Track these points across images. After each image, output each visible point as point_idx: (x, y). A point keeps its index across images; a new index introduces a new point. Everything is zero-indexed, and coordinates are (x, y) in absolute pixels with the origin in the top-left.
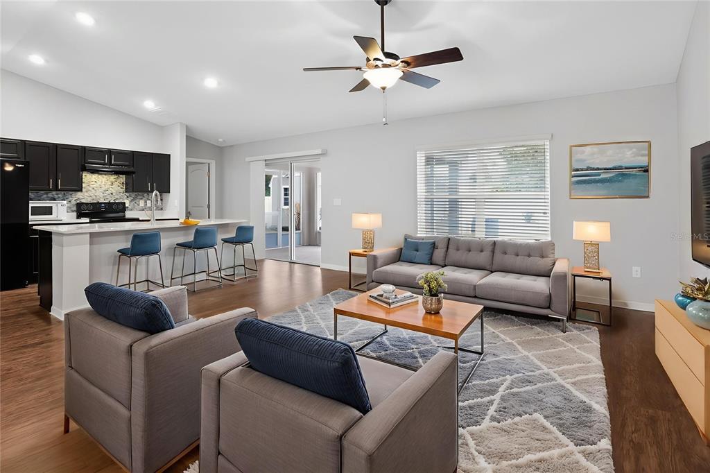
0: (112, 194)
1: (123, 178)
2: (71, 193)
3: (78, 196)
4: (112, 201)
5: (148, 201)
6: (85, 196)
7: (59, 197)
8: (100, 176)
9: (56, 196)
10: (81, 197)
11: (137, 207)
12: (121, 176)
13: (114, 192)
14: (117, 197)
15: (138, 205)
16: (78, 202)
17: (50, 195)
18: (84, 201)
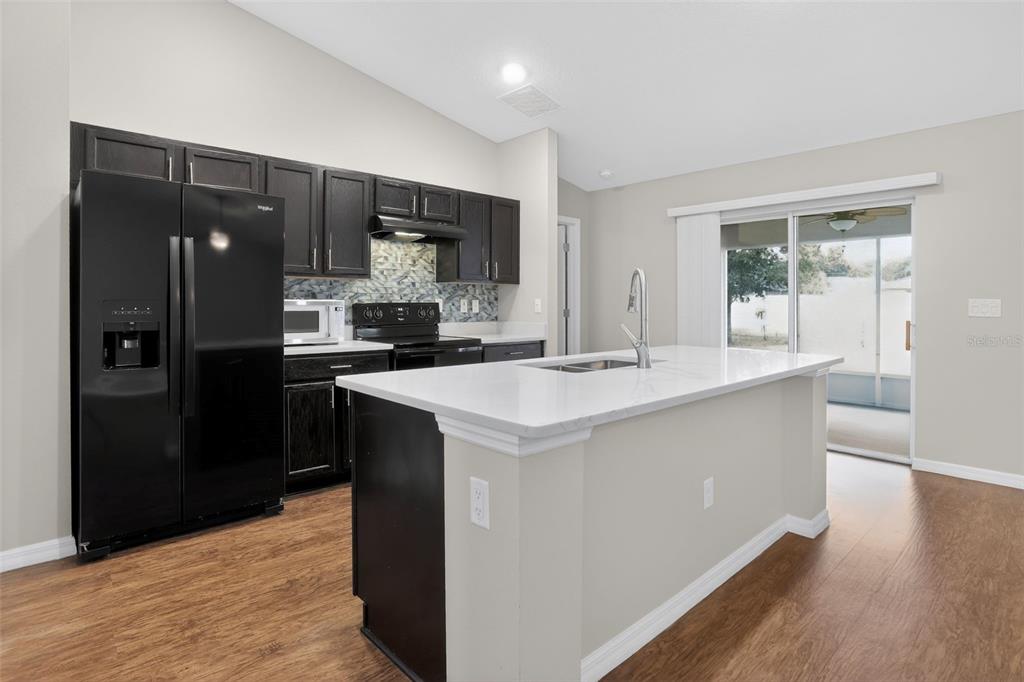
0: (414, 284)
1: (432, 251)
2: (342, 280)
3: (355, 290)
4: (414, 301)
5: (474, 301)
6: (367, 291)
7: (322, 291)
8: (394, 246)
9: (317, 289)
10: (361, 291)
11: (455, 314)
12: (429, 246)
13: (417, 279)
14: (422, 291)
15: (458, 309)
16: (356, 301)
17: (305, 286)
18: (365, 300)
